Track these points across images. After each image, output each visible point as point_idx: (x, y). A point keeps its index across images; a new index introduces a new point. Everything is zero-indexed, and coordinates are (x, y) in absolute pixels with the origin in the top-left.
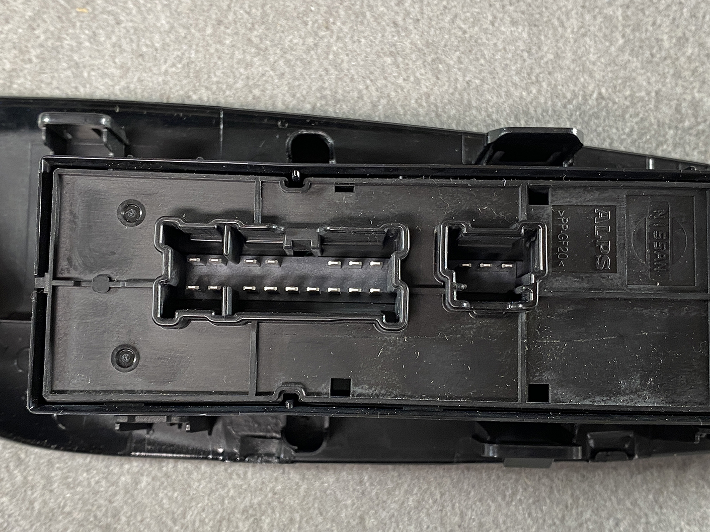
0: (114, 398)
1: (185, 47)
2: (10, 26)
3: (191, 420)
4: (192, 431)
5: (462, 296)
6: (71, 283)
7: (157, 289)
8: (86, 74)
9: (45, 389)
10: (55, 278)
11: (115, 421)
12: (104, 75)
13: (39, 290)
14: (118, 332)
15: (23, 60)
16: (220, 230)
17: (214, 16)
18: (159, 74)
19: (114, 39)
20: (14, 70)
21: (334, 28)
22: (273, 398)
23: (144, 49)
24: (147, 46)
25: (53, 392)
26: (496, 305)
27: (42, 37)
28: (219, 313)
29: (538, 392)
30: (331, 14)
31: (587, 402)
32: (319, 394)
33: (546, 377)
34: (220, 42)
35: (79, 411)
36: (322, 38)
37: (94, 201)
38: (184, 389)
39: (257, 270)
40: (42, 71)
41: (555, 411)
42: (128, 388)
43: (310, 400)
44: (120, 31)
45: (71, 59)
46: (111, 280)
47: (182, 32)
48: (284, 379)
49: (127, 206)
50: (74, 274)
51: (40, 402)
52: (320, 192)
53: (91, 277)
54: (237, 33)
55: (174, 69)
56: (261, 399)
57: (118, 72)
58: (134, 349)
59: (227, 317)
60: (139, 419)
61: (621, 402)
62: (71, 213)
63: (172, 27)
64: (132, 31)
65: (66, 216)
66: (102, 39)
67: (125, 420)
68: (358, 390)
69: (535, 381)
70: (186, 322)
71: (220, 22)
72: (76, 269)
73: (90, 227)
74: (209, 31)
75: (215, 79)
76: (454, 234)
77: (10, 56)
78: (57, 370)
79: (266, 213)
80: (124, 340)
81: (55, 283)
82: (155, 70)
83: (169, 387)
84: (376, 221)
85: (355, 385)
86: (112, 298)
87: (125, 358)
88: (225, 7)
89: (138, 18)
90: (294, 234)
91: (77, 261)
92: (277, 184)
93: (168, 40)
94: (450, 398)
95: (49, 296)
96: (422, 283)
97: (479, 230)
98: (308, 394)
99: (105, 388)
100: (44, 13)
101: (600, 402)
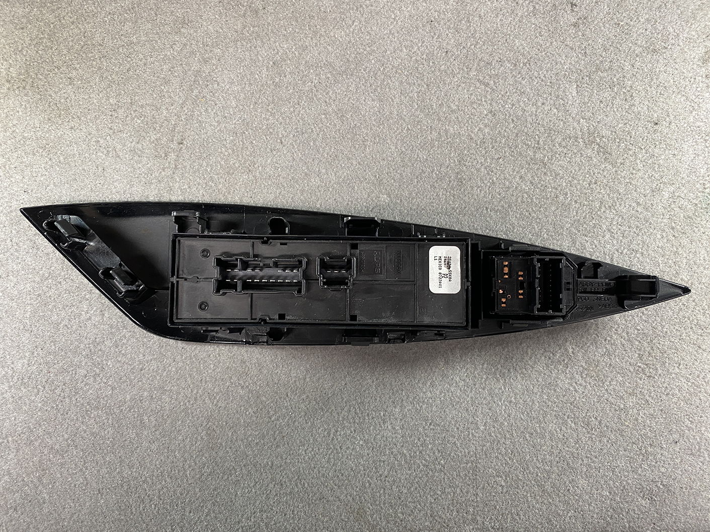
0: (199, 321)
1: (242, 113)
2: (174, 107)
3: (229, 329)
4: (229, 333)
5: (324, 283)
6: (184, 279)
7: (214, 282)
8: (204, 125)
9: (175, 317)
10: (178, 277)
11: (201, 329)
12: (211, 125)
13: (171, 282)
14: (201, 297)
15: (179, 120)
16: (237, 260)
17: (253, 101)
18: (233, 124)
19: (214, 111)
20: (176, 124)
21: (302, 104)
22: (257, 321)
23: (226, 114)
24: (227, 113)
25: (177, 319)
26: (337, 287)
27: (186, 111)
28: (236, 290)
29: (353, 318)
30: (300, 99)
31: (370, 321)
32: (273, 319)
33: (357, 312)
34: (256, 111)
35: (186, 326)
36: (297, 108)
37: (192, 249)
38: (225, 318)
39: (253, 273)
40: (187, 124)
41: (359, 325)
42: (204, 317)
43: (270, 321)
44: (217, 108)
45: (198, 119)
46: (198, 278)
47: (241, 107)
48: (261, 314)
49: (204, 251)
50: (185, 276)
51: (172, 323)
52: (274, 245)
53: (190, 277)
54: (262, 107)
55: (238, 122)
56: (252, 321)
57: (216, 124)
58: (207, 303)
59: (239, 292)
60: (210, 328)
61: (383, 321)
62: (183, 254)
63: (237, 106)
64: (221, 108)
65: (181, 255)
66: (210, 111)
67: (205, 329)
68: (288, 318)
69: (352, 314)
70: (224, 294)
71: (256, 103)
72: (185, 274)
73: (190, 259)
74: (252, 107)
75: (254, 126)
76: (322, 260)
77: (174, 119)
78: (179, 311)
79: (254, 253)
80: (203, 300)
81: (177, 280)
82: (231, 123)
83: (219, 317)
84: (295, 256)
85: (287, 316)
86: (199, 285)
87: (203, 306)
88: (258, 97)
89: (224, 103)
90: (264, 262)
91: (186, 271)
92: (258, 243)
93: (235, 111)
94: (321, 320)
95: (175, 285)
96: (311, 278)
97: (332, 260)
98: (270, 319)
99: (196, 317)
100: (187, 101)
101: (375, 321)
